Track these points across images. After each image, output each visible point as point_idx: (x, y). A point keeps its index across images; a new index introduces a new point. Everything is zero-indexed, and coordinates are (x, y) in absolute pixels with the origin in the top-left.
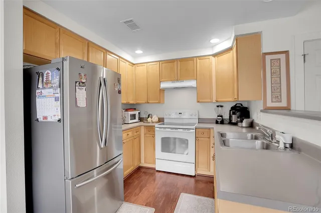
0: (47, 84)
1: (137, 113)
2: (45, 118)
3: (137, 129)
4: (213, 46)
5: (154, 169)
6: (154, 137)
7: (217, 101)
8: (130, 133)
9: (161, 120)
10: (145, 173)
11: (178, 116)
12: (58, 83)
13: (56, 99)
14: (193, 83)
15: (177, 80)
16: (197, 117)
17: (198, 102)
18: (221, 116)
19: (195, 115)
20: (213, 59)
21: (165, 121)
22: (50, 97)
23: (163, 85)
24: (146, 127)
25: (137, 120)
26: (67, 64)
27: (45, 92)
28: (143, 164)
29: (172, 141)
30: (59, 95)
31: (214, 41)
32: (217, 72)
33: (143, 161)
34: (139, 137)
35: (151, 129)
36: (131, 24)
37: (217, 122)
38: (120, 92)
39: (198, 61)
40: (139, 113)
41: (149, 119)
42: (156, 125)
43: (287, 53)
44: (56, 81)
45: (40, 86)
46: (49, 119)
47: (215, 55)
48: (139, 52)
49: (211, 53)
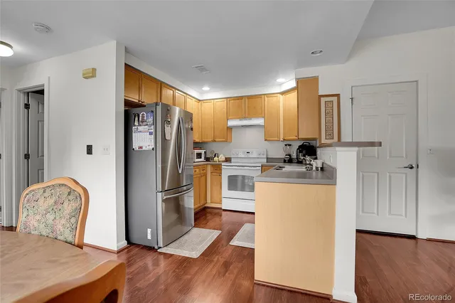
0: (142, 122)
1: (203, 152)
2: (141, 148)
3: (203, 168)
4: (281, 84)
5: (221, 209)
6: (220, 175)
7: (284, 140)
8: (197, 170)
9: (228, 160)
10: (211, 213)
11: (247, 155)
12: (152, 122)
13: (151, 134)
14: (260, 121)
15: (245, 118)
16: (265, 156)
17: (266, 140)
18: (290, 155)
19: (263, 154)
20: (281, 97)
21: (232, 160)
22: (145, 132)
23: (231, 123)
24: (212, 165)
25: (203, 159)
26: (159, 108)
27: (141, 128)
28: (209, 205)
29: (240, 179)
30: (153, 131)
31: (280, 80)
32: (284, 110)
33: (209, 201)
34: (205, 175)
35: (217, 168)
36: (202, 69)
37: (285, 161)
38: (192, 129)
39: (266, 98)
40: (205, 152)
41: (216, 159)
42: (223, 164)
43: (338, 96)
44: (150, 120)
45: (136, 123)
46: (144, 148)
47: (283, 93)
48: (206, 88)
49: (279, 92)
